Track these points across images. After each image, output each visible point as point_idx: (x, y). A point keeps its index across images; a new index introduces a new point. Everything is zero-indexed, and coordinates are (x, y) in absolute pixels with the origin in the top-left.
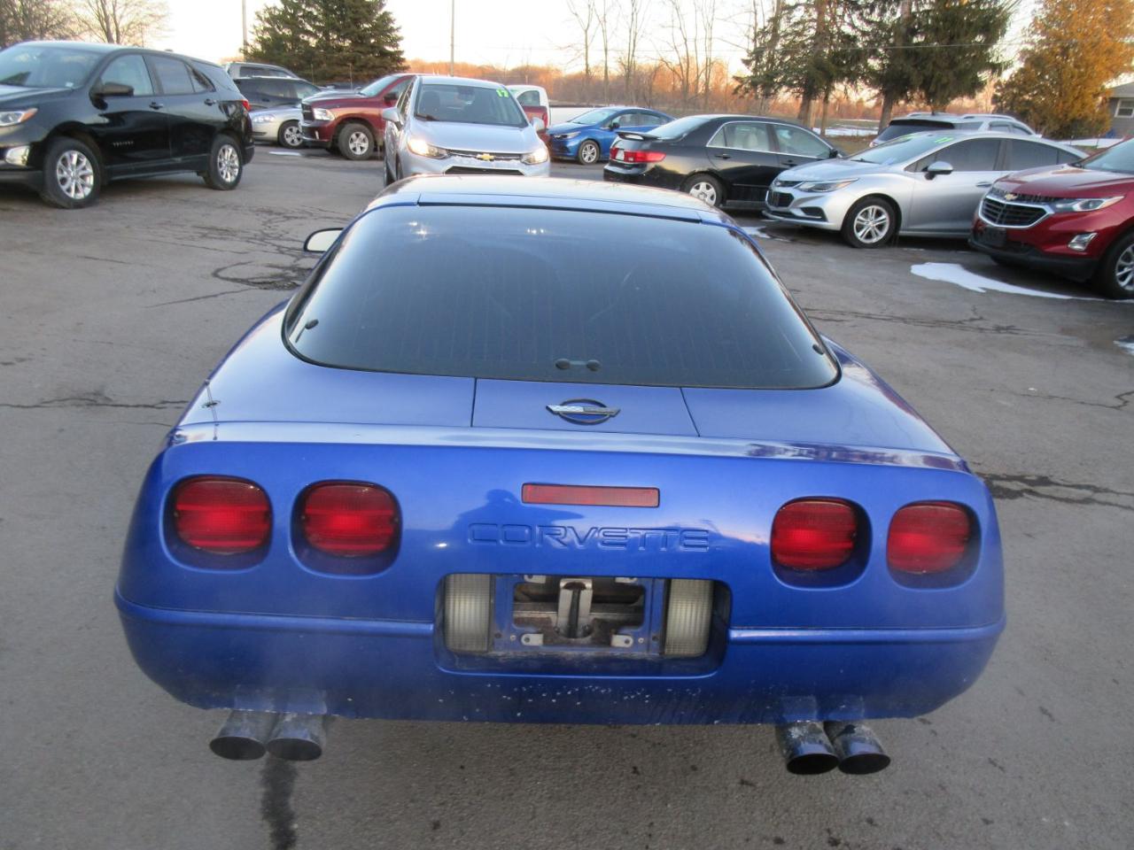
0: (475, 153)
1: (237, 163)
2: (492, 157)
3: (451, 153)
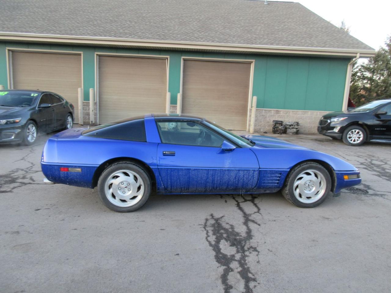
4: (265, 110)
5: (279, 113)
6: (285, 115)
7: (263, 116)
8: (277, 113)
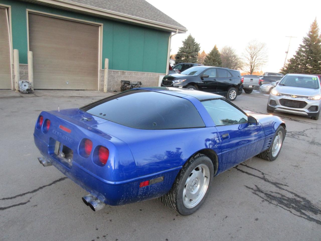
0: (291, 95)
1: (235, 95)
2: (296, 97)
3: (283, 95)
4: (113, 71)
5: (125, 74)
6: (129, 76)
7: (112, 76)
8: (123, 74)
